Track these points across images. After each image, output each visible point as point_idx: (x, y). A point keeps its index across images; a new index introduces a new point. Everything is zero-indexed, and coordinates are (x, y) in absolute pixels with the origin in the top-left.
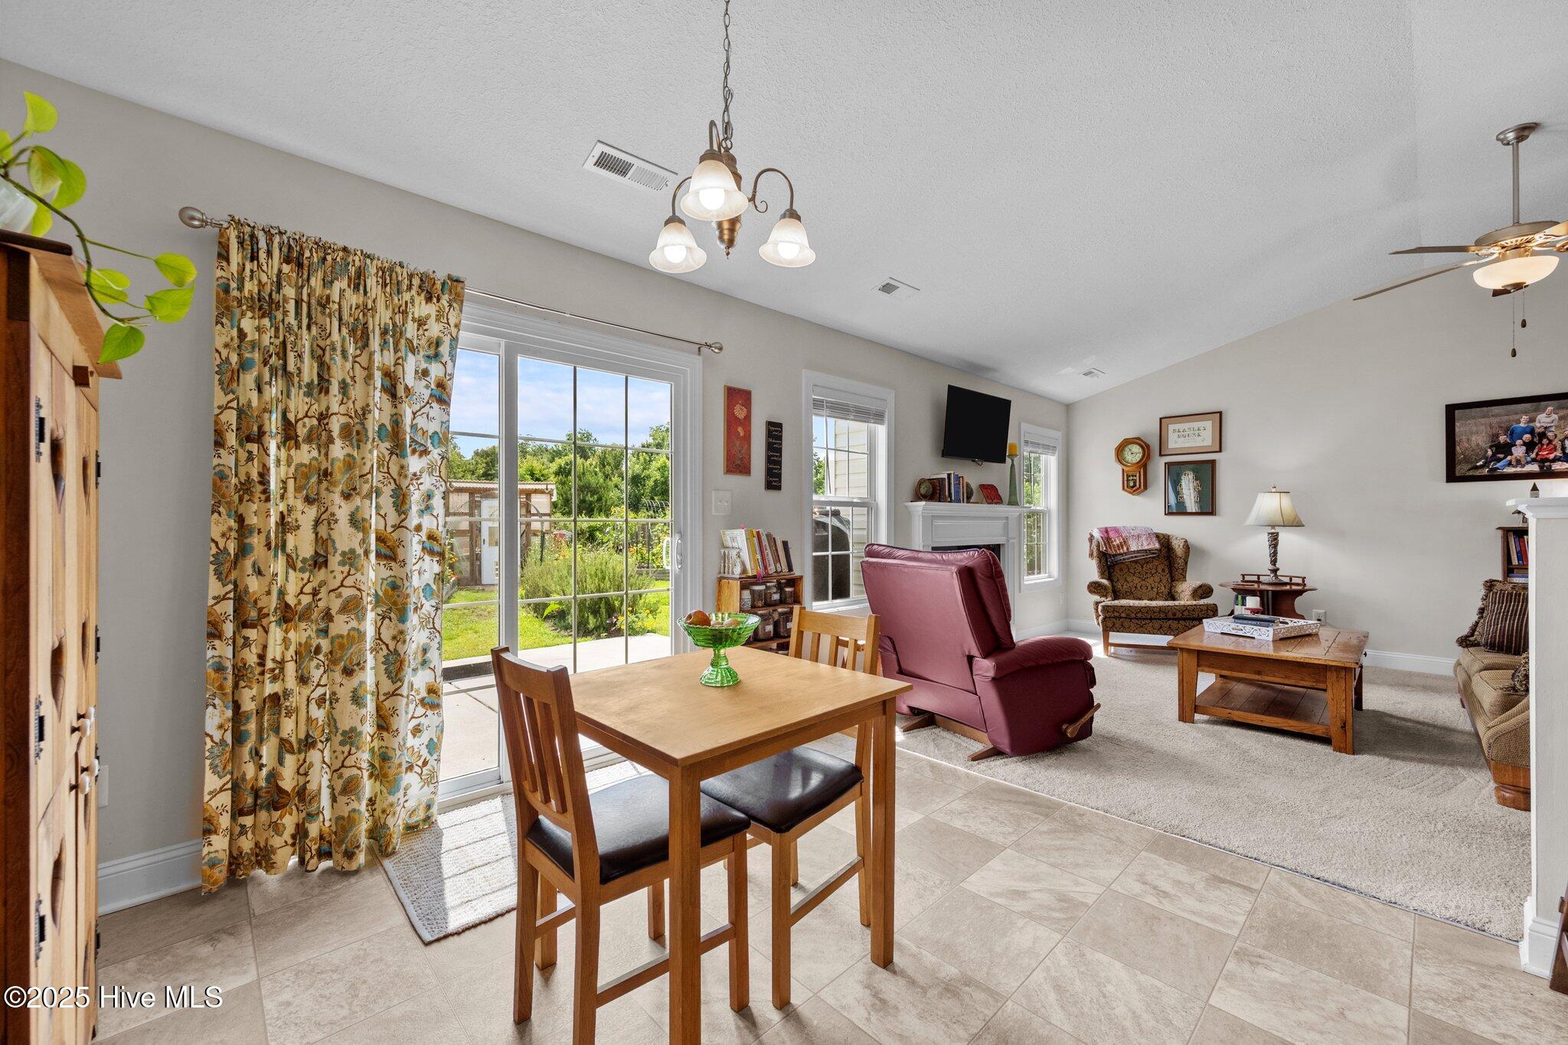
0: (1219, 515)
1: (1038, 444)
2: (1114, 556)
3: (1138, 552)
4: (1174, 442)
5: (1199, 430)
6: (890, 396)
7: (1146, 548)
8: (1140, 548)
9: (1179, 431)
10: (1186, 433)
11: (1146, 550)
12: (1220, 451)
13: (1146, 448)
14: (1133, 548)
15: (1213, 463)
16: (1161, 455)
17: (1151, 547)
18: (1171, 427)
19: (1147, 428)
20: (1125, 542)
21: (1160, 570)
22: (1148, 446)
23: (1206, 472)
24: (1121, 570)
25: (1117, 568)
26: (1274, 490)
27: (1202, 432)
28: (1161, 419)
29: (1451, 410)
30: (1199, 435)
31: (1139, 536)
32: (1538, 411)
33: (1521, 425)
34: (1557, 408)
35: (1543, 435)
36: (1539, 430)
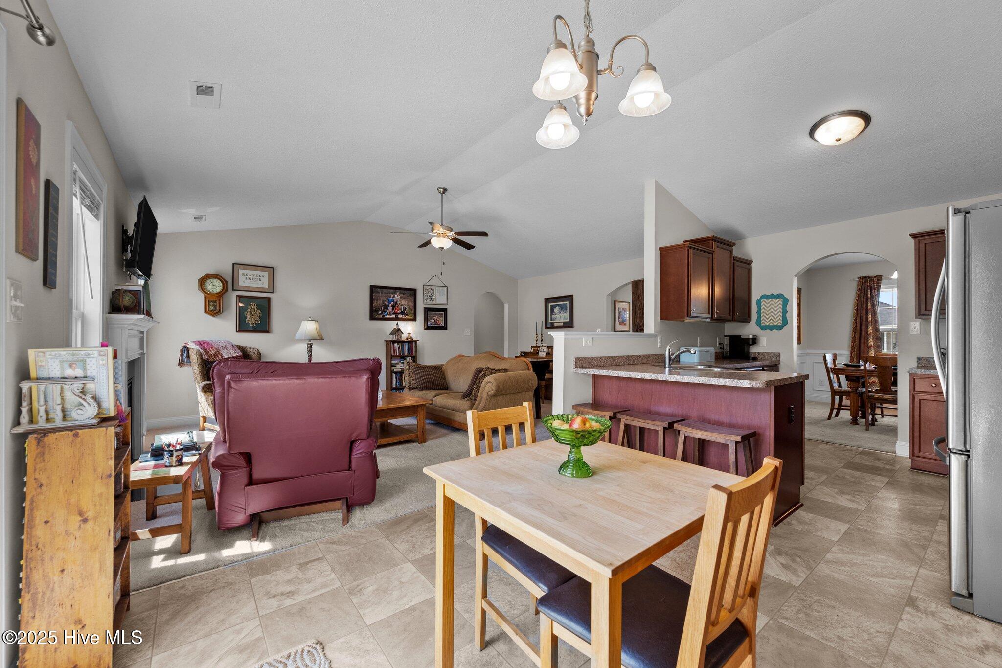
0: (272, 333)
2: (212, 362)
3: (228, 358)
4: (243, 282)
5: (260, 276)
7: (233, 355)
8: (230, 356)
9: (246, 275)
10: (252, 277)
11: (233, 357)
12: (273, 292)
13: (224, 282)
14: (225, 356)
15: (269, 299)
16: (233, 290)
17: (236, 354)
18: (241, 271)
19: (225, 268)
20: (218, 352)
22: (226, 282)
23: (264, 306)
26: (310, 319)
27: (262, 279)
28: (234, 264)
29: (372, 287)
30: (260, 280)
31: (226, 347)
32: (395, 293)
33: (391, 298)
34: (400, 293)
35: (396, 303)
36: (395, 301)
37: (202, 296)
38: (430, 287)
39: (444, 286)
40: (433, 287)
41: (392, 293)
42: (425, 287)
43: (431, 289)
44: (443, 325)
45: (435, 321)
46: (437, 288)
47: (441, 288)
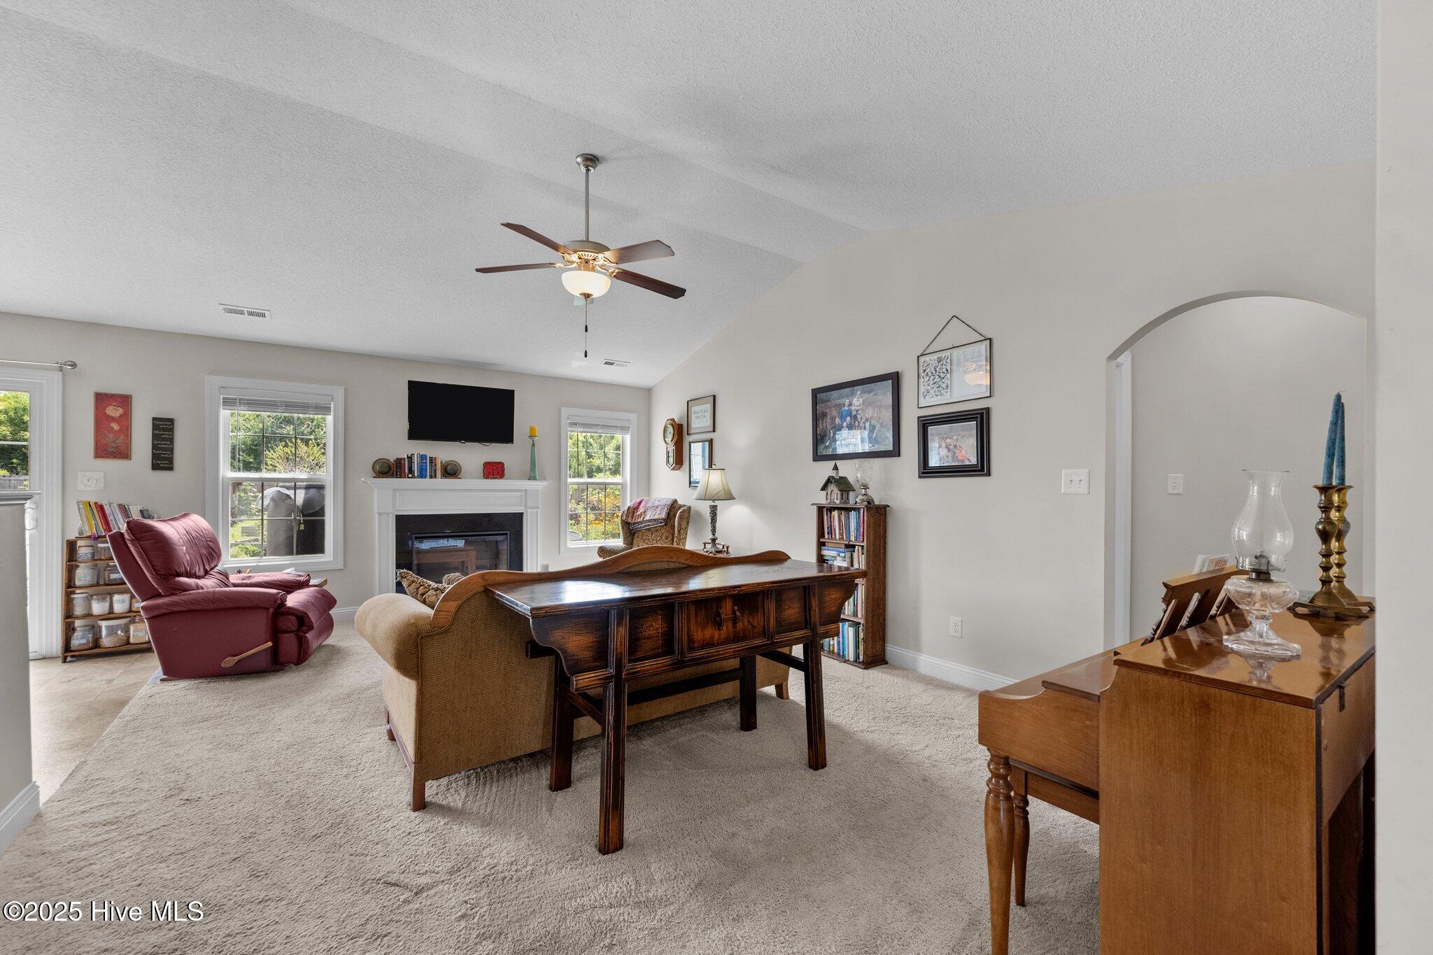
1: (597, 425)
2: (634, 523)
3: (650, 521)
4: (694, 422)
5: (706, 412)
6: (339, 393)
7: (656, 517)
8: (653, 517)
9: (696, 413)
10: (700, 415)
11: (655, 520)
12: (714, 431)
13: (676, 428)
14: (647, 518)
15: (711, 441)
16: (688, 434)
17: (662, 514)
18: (692, 409)
19: (679, 412)
20: (645, 512)
21: (663, 538)
23: (708, 450)
24: (638, 537)
25: (636, 535)
26: (715, 468)
27: (707, 414)
28: (688, 402)
29: (815, 392)
30: (706, 417)
31: (655, 508)
32: (853, 394)
33: (846, 408)
34: (863, 392)
35: (855, 417)
36: (854, 413)
37: (665, 445)
38: (935, 357)
39: (984, 338)
40: (943, 355)
41: (847, 396)
42: (922, 359)
43: (940, 360)
44: (974, 461)
45: (949, 450)
46: (955, 352)
47: (968, 349)
